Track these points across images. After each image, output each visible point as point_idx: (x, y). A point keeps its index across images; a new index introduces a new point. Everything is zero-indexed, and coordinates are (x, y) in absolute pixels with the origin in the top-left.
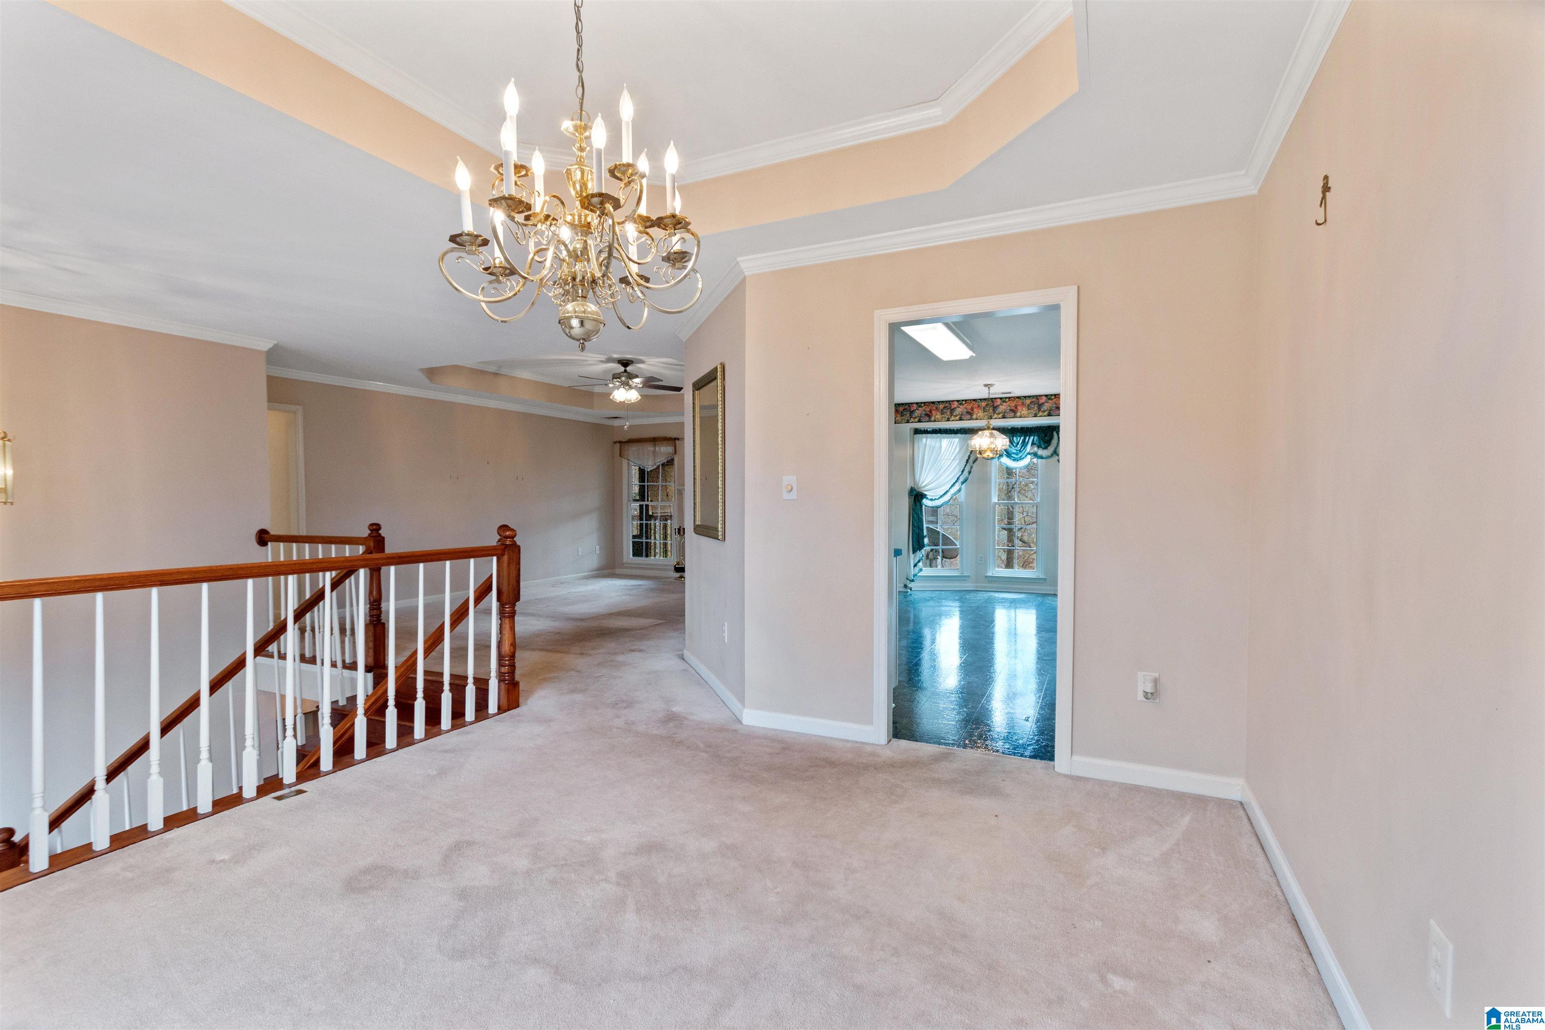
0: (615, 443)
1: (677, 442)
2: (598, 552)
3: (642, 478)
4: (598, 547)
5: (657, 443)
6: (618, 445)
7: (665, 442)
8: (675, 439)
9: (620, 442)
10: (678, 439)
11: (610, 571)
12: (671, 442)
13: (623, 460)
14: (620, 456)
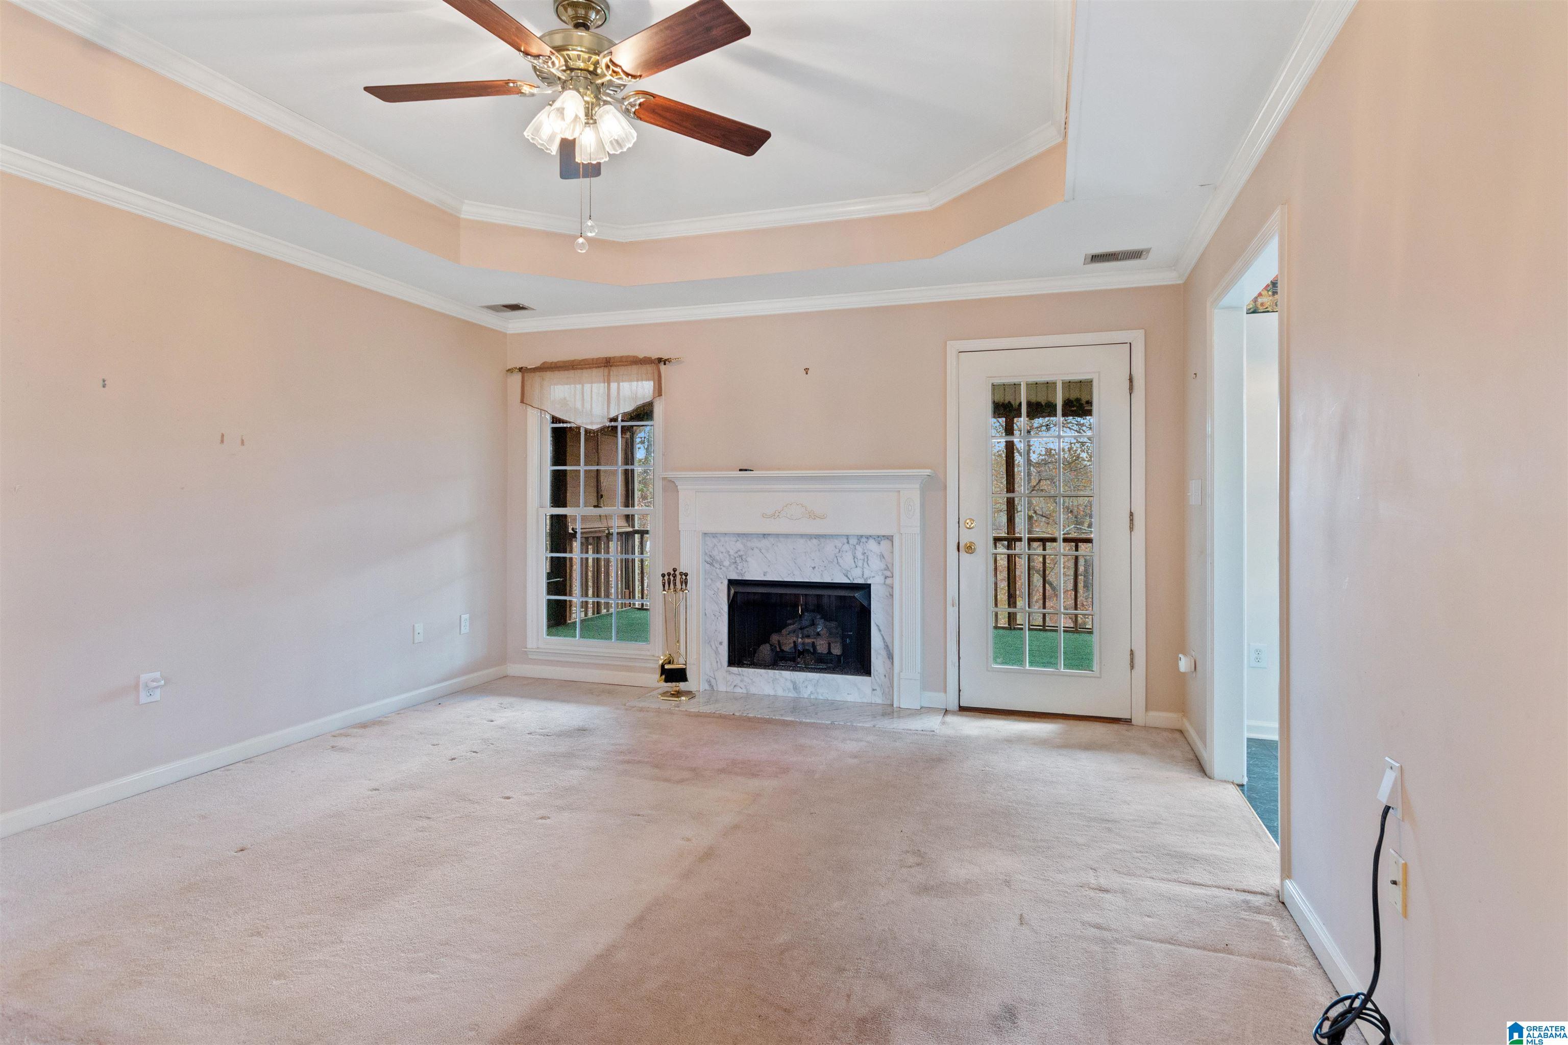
0: (510, 371)
1: (662, 367)
2: (465, 629)
3: (560, 453)
4: (465, 617)
5: (614, 371)
6: (518, 377)
7: (634, 369)
8: (660, 360)
9: (521, 369)
10: (665, 361)
11: (492, 670)
12: (649, 368)
13: (530, 410)
14: (522, 402)
